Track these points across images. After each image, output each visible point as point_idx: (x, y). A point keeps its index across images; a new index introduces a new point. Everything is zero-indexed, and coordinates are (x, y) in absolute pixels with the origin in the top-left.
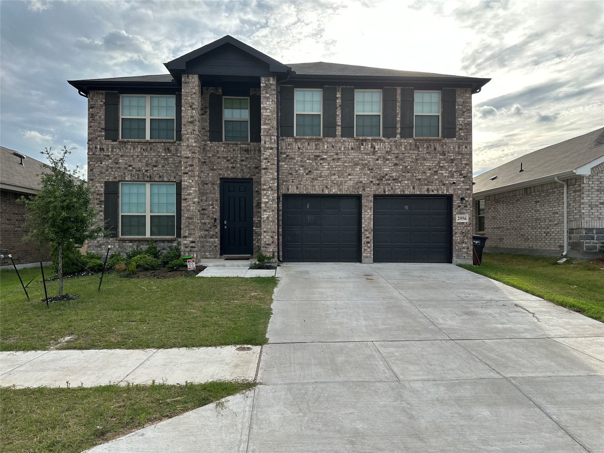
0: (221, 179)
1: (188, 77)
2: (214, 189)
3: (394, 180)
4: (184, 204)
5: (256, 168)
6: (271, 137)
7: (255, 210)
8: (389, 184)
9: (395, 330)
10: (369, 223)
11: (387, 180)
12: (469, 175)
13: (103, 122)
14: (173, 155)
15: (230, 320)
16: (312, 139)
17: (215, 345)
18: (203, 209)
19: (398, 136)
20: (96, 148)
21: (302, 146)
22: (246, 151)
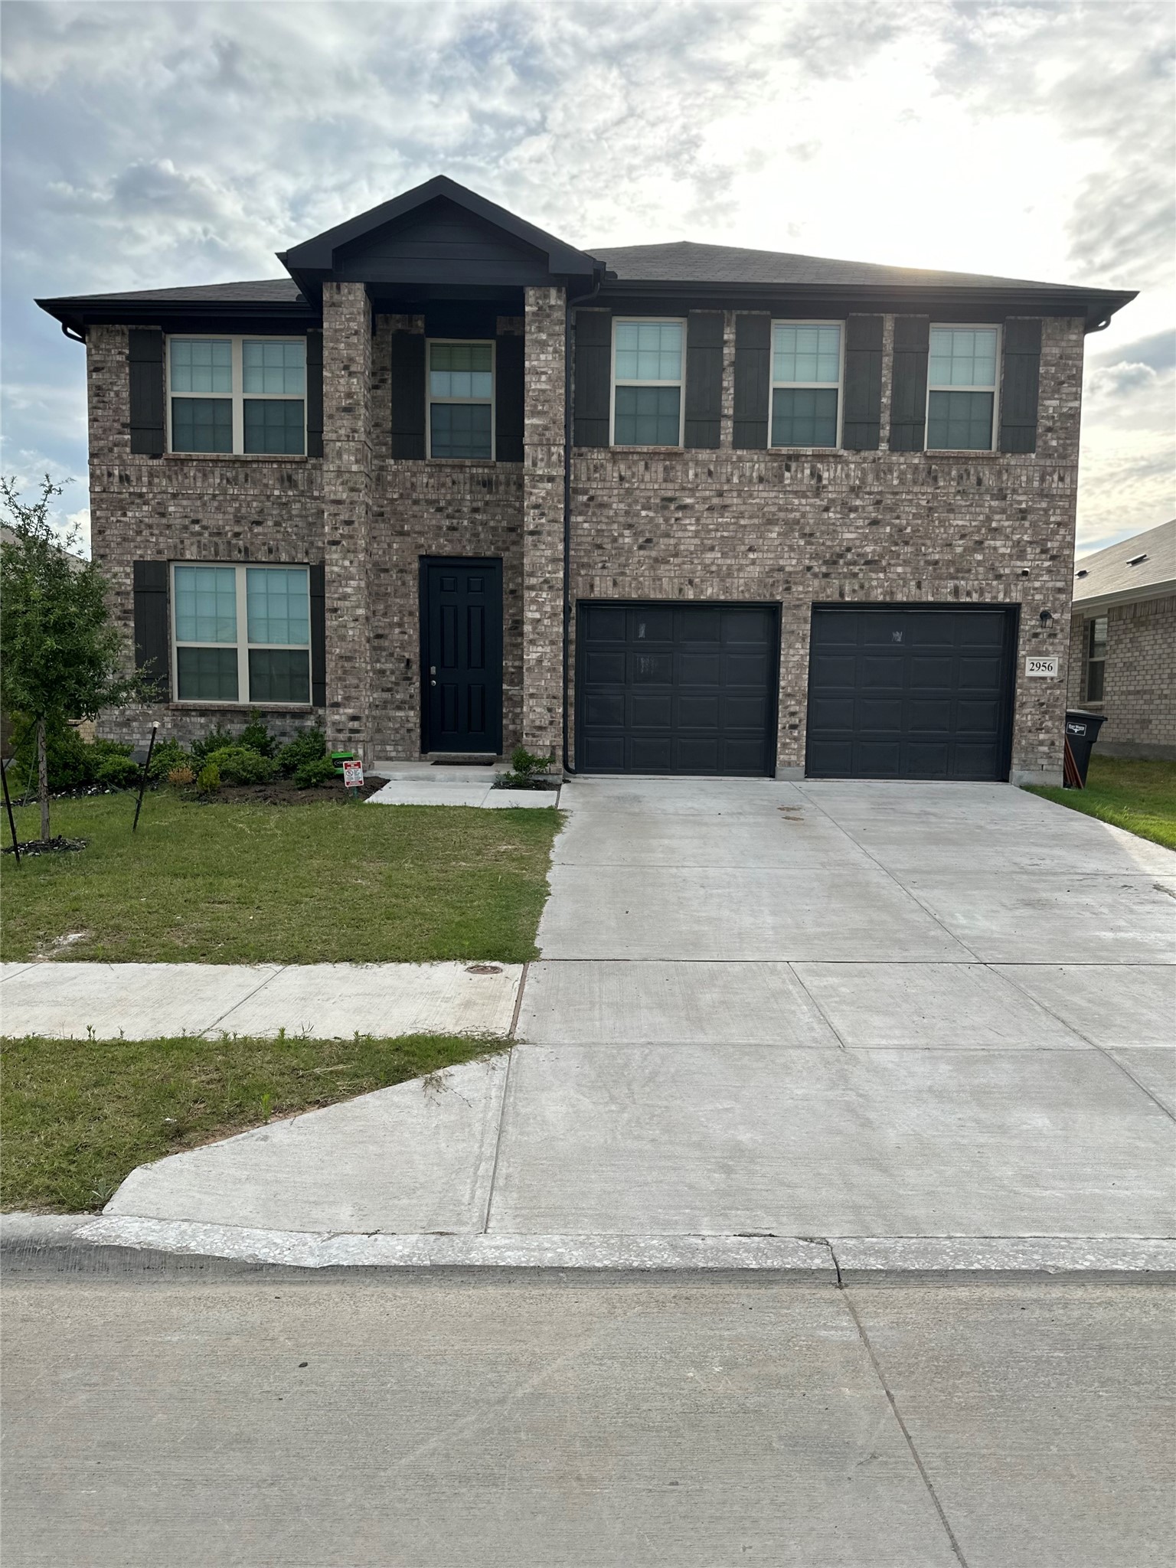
0: (421, 557)
1: (338, 288)
2: (404, 584)
3: (867, 563)
4: (331, 623)
5: (512, 530)
6: (549, 450)
7: (506, 640)
8: (855, 575)
9: (846, 939)
10: (798, 677)
11: (848, 564)
12: (1066, 552)
13: (126, 408)
14: (302, 494)
15: (448, 904)
16: (655, 453)
17: (418, 960)
18: (379, 636)
19: (884, 446)
20: (110, 475)
21: (629, 473)
22: (484, 486)
